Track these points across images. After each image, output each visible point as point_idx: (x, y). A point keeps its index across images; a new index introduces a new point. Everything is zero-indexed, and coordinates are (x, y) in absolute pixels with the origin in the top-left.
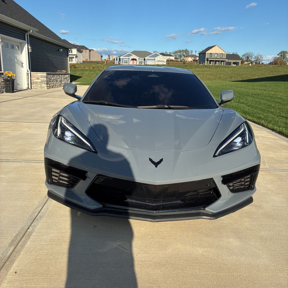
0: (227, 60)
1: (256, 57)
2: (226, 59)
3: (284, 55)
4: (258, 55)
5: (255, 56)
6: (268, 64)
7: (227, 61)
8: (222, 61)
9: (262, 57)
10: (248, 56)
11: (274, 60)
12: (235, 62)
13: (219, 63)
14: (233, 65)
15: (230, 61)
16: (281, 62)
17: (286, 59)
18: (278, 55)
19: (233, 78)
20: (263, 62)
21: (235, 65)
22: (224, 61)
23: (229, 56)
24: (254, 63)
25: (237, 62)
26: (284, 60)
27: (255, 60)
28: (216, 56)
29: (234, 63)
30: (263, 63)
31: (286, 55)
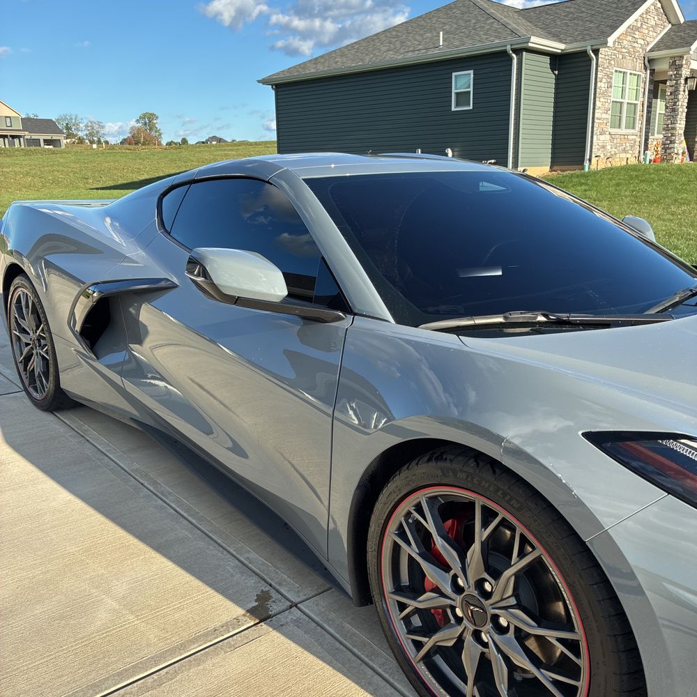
0: (28, 135)
1: (87, 126)
2: (24, 130)
3: (150, 122)
4: (91, 122)
5: (84, 124)
6: (119, 142)
7: (29, 137)
8: (13, 137)
9: (103, 127)
10: (67, 124)
11: (131, 133)
12: (49, 138)
13: (6, 140)
14: (46, 147)
15: (35, 136)
16: (148, 139)
17: (156, 132)
18: (138, 121)
19: (91, 181)
20: (108, 139)
21: (51, 147)
22: (19, 137)
23: (30, 124)
24: (87, 141)
25: (54, 138)
26: (153, 133)
27: (87, 135)
28: (9, 125)
29: (47, 142)
30: (107, 143)
31: (155, 122)
